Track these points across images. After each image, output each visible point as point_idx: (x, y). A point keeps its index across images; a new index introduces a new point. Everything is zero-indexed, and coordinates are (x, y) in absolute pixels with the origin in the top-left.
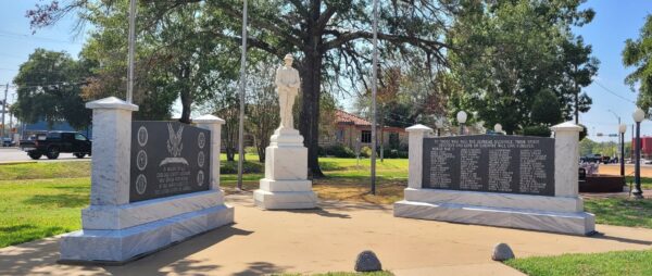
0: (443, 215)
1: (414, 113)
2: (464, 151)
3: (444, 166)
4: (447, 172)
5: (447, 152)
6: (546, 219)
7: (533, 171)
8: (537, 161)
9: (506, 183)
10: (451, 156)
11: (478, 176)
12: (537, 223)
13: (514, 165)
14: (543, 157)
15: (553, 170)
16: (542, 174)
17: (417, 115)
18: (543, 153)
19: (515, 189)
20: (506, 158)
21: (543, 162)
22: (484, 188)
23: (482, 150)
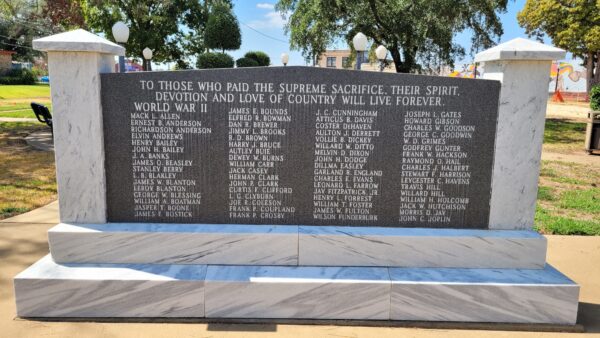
0: (189, 302)
1: (15, 34)
2: (237, 115)
3: (174, 157)
4: (186, 173)
5: (185, 116)
6: (485, 294)
7: (436, 167)
8: (450, 142)
9: (362, 199)
10: (196, 128)
11: (282, 184)
12: (459, 305)
13: (387, 153)
14: (466, 132)
15: (490, 164)
16: (459, 175)
17: (19, 36)
18: (464, 122)
19: (387, 215)
20: (364, 135)
21: (465, 145)
22: (302, 216)
23: (295, 110)
